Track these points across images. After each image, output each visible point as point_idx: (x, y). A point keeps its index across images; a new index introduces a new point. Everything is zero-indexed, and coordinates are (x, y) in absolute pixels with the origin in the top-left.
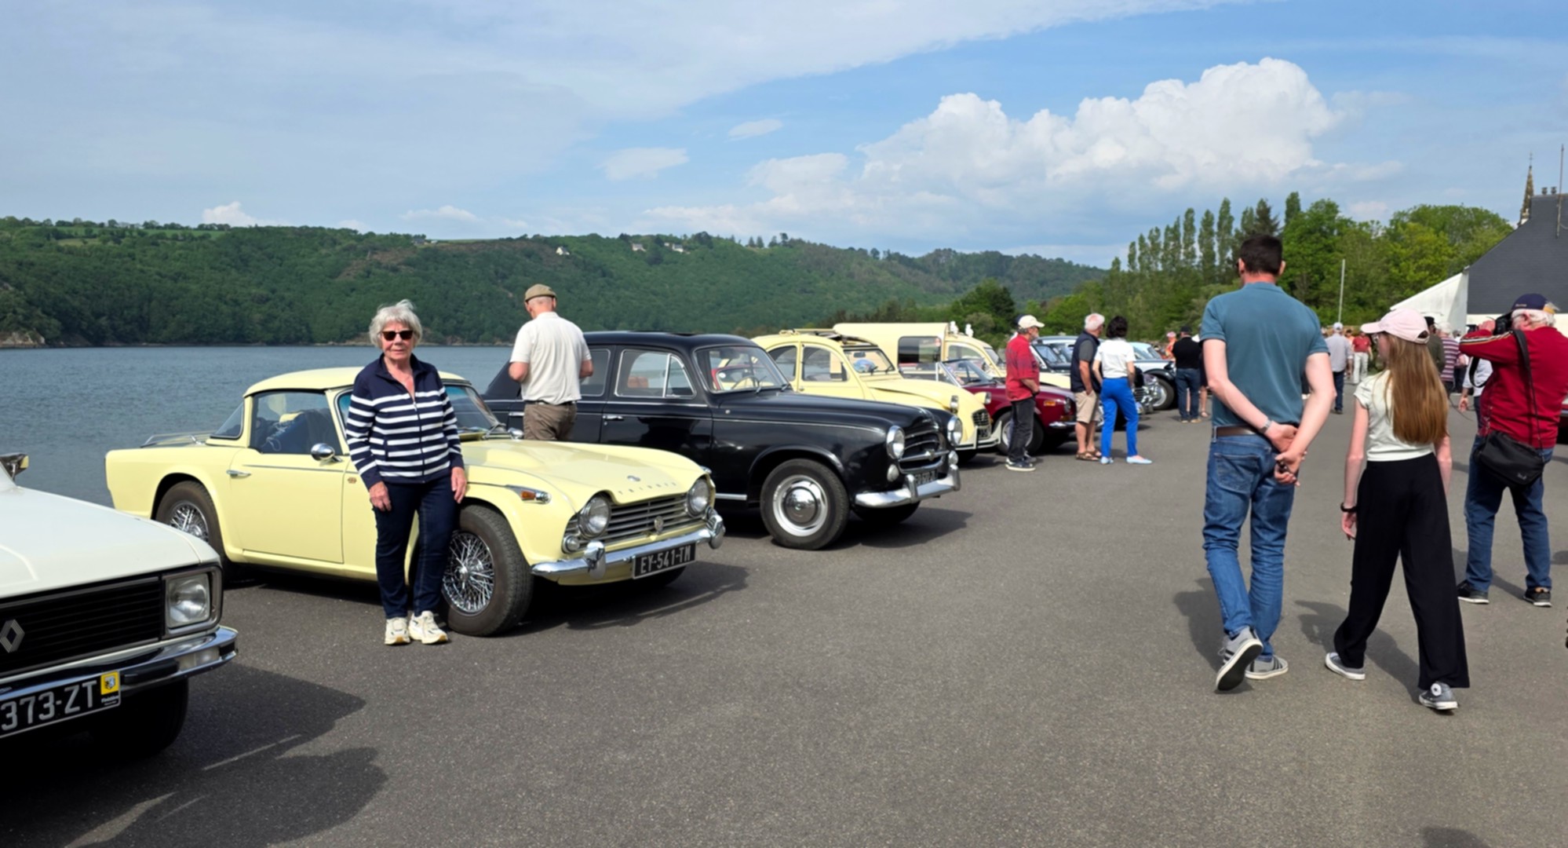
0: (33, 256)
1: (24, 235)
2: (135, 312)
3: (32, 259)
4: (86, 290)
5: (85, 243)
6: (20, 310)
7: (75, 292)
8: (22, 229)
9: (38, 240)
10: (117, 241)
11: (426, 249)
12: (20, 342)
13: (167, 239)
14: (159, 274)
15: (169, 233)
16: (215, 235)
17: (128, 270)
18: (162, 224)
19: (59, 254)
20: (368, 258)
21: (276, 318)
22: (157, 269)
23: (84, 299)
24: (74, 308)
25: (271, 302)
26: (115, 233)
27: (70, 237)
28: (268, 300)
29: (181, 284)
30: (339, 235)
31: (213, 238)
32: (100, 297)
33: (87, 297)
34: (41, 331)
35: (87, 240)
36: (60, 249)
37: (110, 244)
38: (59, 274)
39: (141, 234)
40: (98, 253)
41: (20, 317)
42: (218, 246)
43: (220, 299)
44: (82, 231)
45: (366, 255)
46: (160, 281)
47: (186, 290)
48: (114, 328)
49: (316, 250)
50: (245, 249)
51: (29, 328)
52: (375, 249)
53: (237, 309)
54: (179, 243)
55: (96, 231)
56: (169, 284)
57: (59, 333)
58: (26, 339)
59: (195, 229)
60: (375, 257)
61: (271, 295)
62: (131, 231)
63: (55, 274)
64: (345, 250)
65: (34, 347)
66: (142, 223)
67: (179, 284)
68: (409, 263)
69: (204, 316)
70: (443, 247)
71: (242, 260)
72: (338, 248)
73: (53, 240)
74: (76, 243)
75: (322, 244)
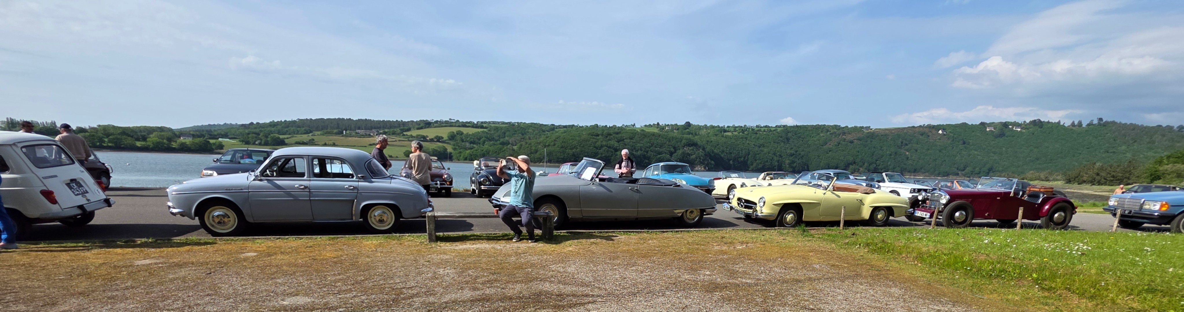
0: (713, 139)
2: (742, 159)
4: (727, 151)
5: (732, 133)
6: (702, 158)
7: (723, 151)
9: (717, 133)
10: (743, 133)
11: (868, 133)
12: (700, 169)
13: (761, 131)
14: (754, 145)
15: (762, 129)
16: (779, 129)
17: (743, 143)
18: (762, 126)
20: (840, 137)
21: (795, 162)
22: (754, 143)
23: (726, 154)
24: (721, 157)
25: (794, 156)
26: (743, 130)
27: (728, 131)
28: (794, 155)
29: (762, 148)
30: (831, 127)
31: (778, 131)
32: (731, 153)
33: (727, 153)
34: (707, 165)
35: (733, 132)
37: (741, 134)
38: (719, 145)
39: (753, 130)
40: (735, 137)
41: (701, 160)
42: (779, 134)
43: (775, 155)
44: (732, 129)
45: (839, 136)
46: (754, 147)
47: (763, 151)
48: (734, 165)
49: (819, 134)
50: (790, 135)
51: (703, 164)
52: (845, 133)
53: (780, 159)
54: (765, 133)
55: (737, 129)
56: (757, 148)
58: (702, 168)
59: (774, 127)
60: (844, 136)
61: (795, 153)
62: (749, 129)
64: (831, 134)
65: (704, 171)
66: (755, 126)
67: (760, 149)
68: (859, 139)
69: (767, 161)
70: (877, 132)
71: (787, 139)
72: (829, 133)
74: (729, 134)
75: (822, 132)
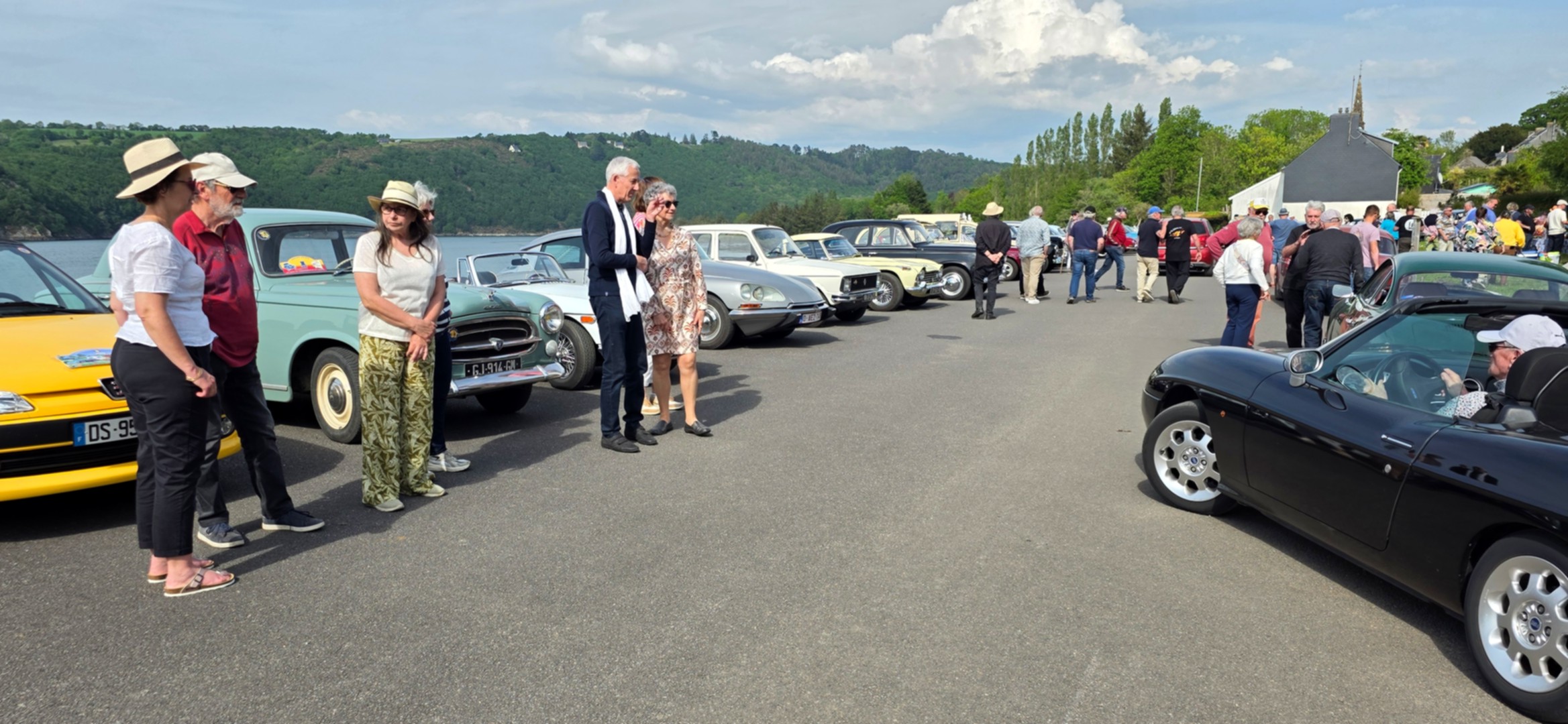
1: (19, 137)
3: (32, 159)
8: (18, 131)
19: (55, 154)
36: (55, 150)
57: (63, 227)
63: (54, 173)
70: (406, 146)
73: (48, 141)
